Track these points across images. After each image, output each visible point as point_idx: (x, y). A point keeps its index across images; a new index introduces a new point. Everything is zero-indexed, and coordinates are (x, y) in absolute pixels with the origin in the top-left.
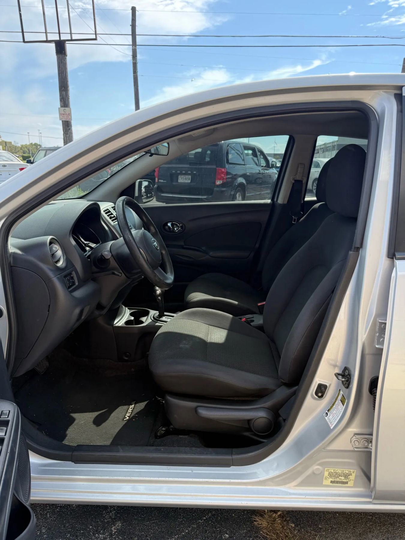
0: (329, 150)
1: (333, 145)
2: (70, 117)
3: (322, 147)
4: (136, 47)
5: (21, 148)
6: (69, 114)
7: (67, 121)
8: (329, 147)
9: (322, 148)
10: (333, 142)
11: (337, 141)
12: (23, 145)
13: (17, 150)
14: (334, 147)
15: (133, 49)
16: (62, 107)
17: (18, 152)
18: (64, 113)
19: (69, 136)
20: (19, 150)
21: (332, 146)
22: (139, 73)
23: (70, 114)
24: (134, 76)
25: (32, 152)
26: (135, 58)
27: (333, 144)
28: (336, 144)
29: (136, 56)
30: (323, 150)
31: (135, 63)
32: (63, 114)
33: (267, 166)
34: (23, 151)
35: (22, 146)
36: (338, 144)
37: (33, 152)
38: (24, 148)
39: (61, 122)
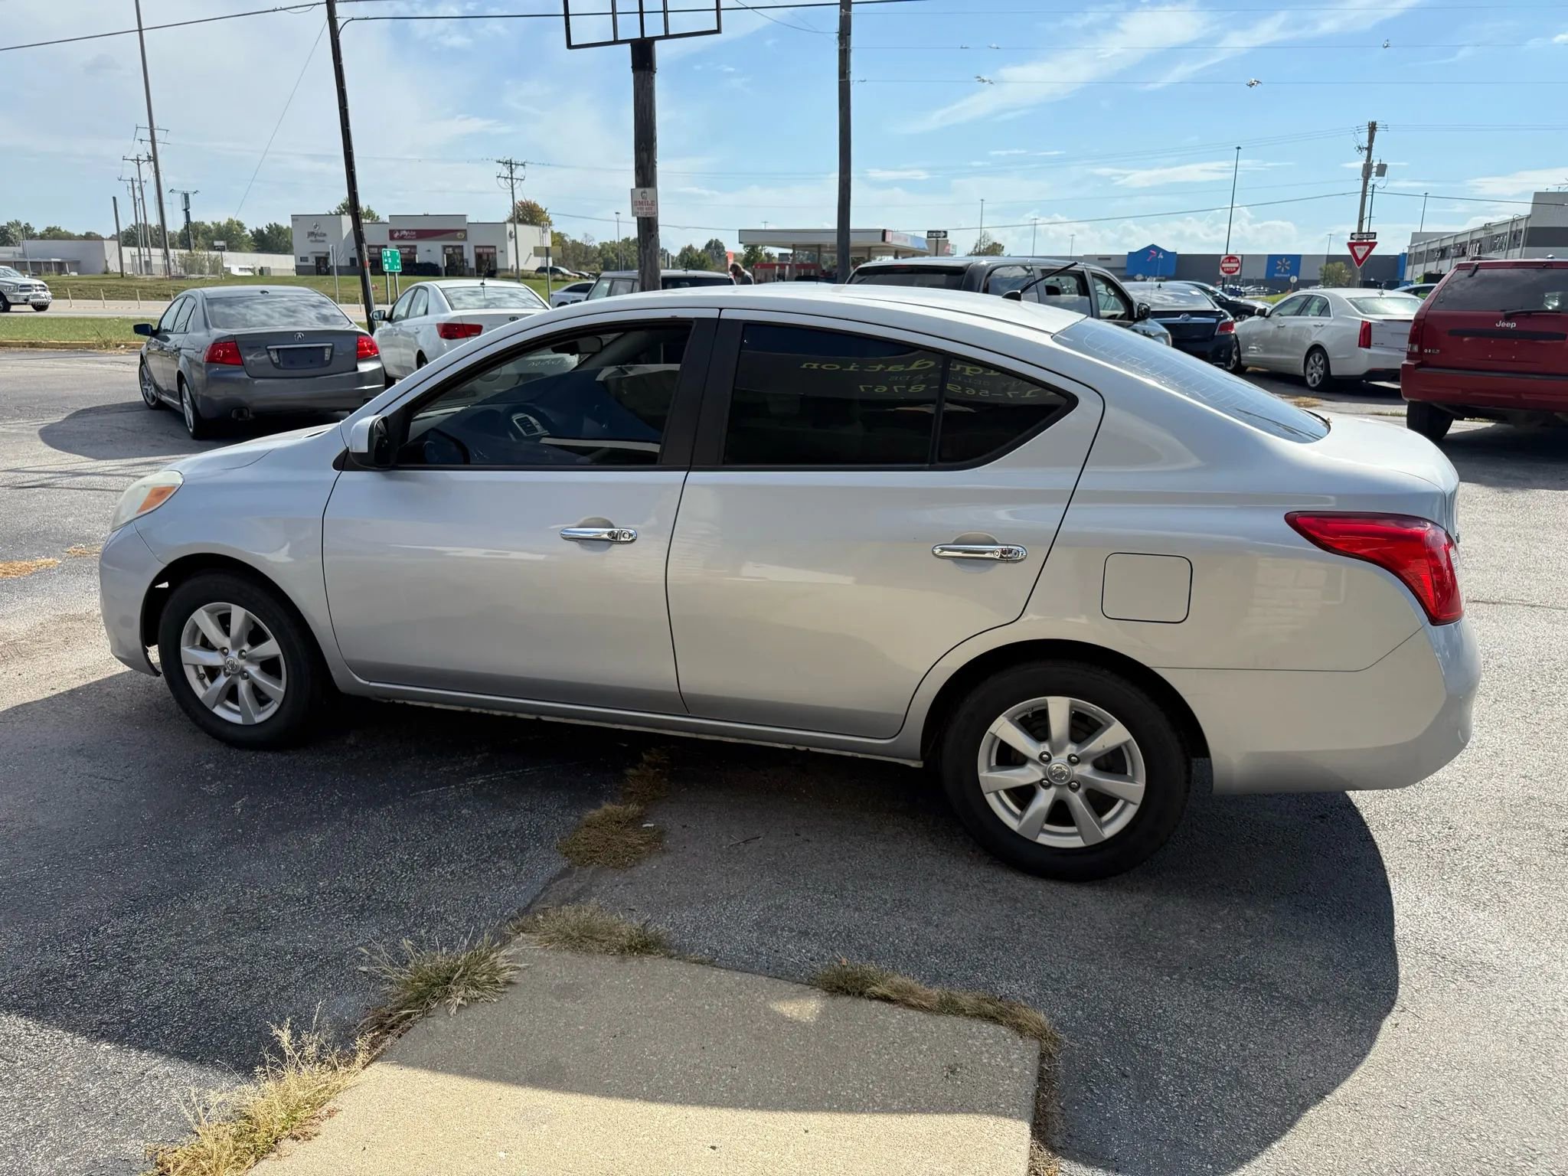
0: (1500, 247)
1: (1514, 229)
2: (654, 210)
3: (1476, 236)
4: (850, 10)
5: (601, 251)
6: (652, 202)
7: (648, 218)
8: (1498, 236)
9: (1478, 241)
10: (1513, 221)
11: (1528, 217)
12: (606, 243)
13: (590, 258)
14: (1515, 238)
15: (841, 17)
16: (638, 185)
17: (593, 262)
18: (641, 200)
19: (651, 251)
20: (595, 258)
21: (1511, 232)
22: (854, 77)
23: (654, 203)
24: (840, 82)
25: (627, 263)
26: (846, 39)
27: (1515, 225)
28: (1522, 226)
29: (849, 34)
30: (1480, 246)
31: (845, 50)
32: (641, 203)
33: (1127, 317)
34: (604, 259)
35: (603, 245)
36: (1532, 229)
37: (629, 262)
38: (608, 252)
39: (635, 220)
